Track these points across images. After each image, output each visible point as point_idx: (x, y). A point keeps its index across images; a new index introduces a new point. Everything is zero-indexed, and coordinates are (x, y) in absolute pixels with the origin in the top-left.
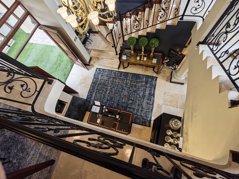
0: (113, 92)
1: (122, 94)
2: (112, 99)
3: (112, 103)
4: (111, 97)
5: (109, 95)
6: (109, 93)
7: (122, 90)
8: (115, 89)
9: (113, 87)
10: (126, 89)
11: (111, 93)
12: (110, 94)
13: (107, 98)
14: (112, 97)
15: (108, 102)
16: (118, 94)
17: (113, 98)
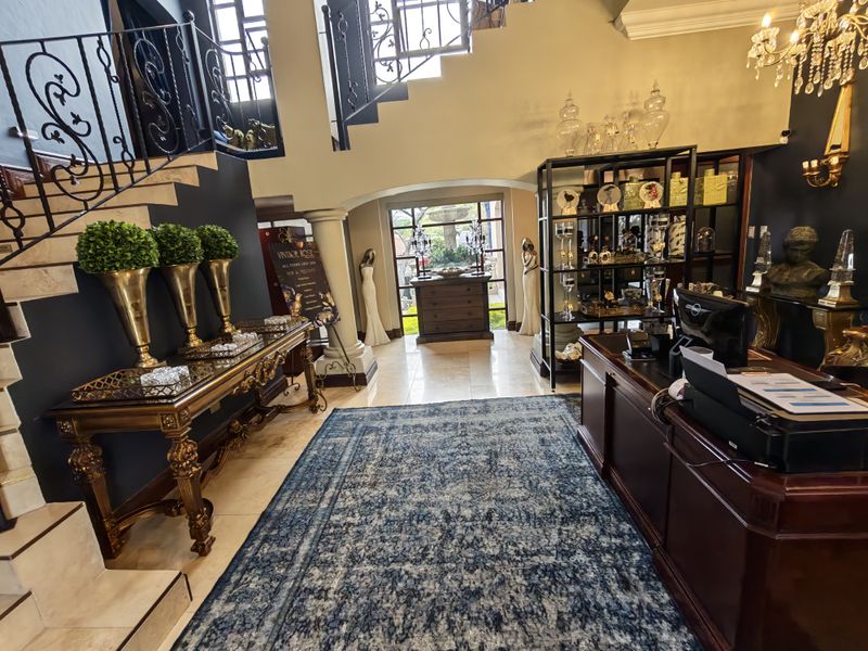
0: (472, 580)
1: (467, 513)
2: (551, 571)
3: (581, 557)
4: (533, 589)
5: (519, 616)
6: (497, 623)
7: (427, 518)
8: (433, 570)
9: (413, 594)
10: (418, 497)
11: (485, 602)
12: (497, 604)
13: (562, 626)
14: (526, 574)
15: (603, 599)
16: (478, 532)
17: (535, 569)
